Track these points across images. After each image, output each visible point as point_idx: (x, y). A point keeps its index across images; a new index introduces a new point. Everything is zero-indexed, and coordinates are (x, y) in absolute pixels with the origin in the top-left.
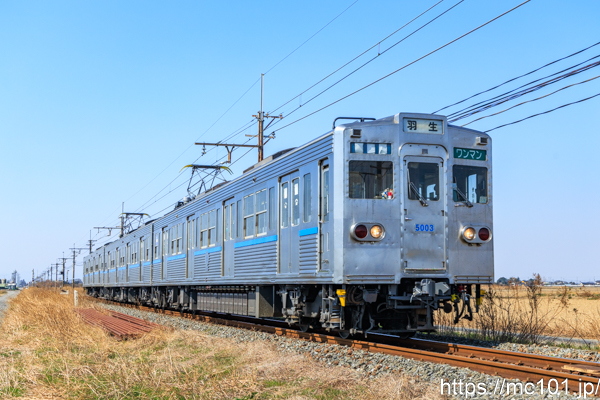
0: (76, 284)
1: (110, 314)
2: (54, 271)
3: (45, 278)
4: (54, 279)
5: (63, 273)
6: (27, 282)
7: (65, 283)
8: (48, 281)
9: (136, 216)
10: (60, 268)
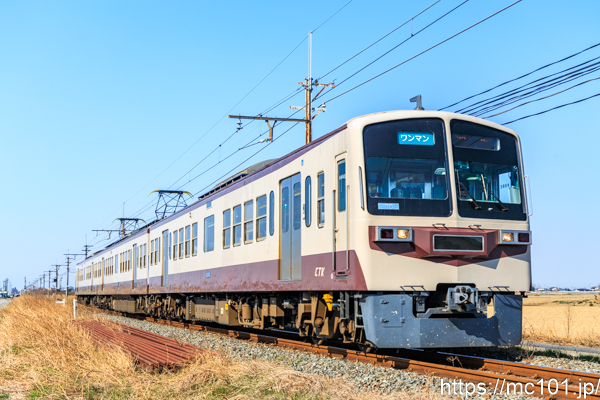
0: (70, 291)
1: (120, 329)
2: (47, 278)
3: (38, 286)
4: (47, 287)
5: (56, 280)
6: (19, 289)
7: (59, 291)
8: (40, 288)
9: (131, 222)
10: (53, 276)
